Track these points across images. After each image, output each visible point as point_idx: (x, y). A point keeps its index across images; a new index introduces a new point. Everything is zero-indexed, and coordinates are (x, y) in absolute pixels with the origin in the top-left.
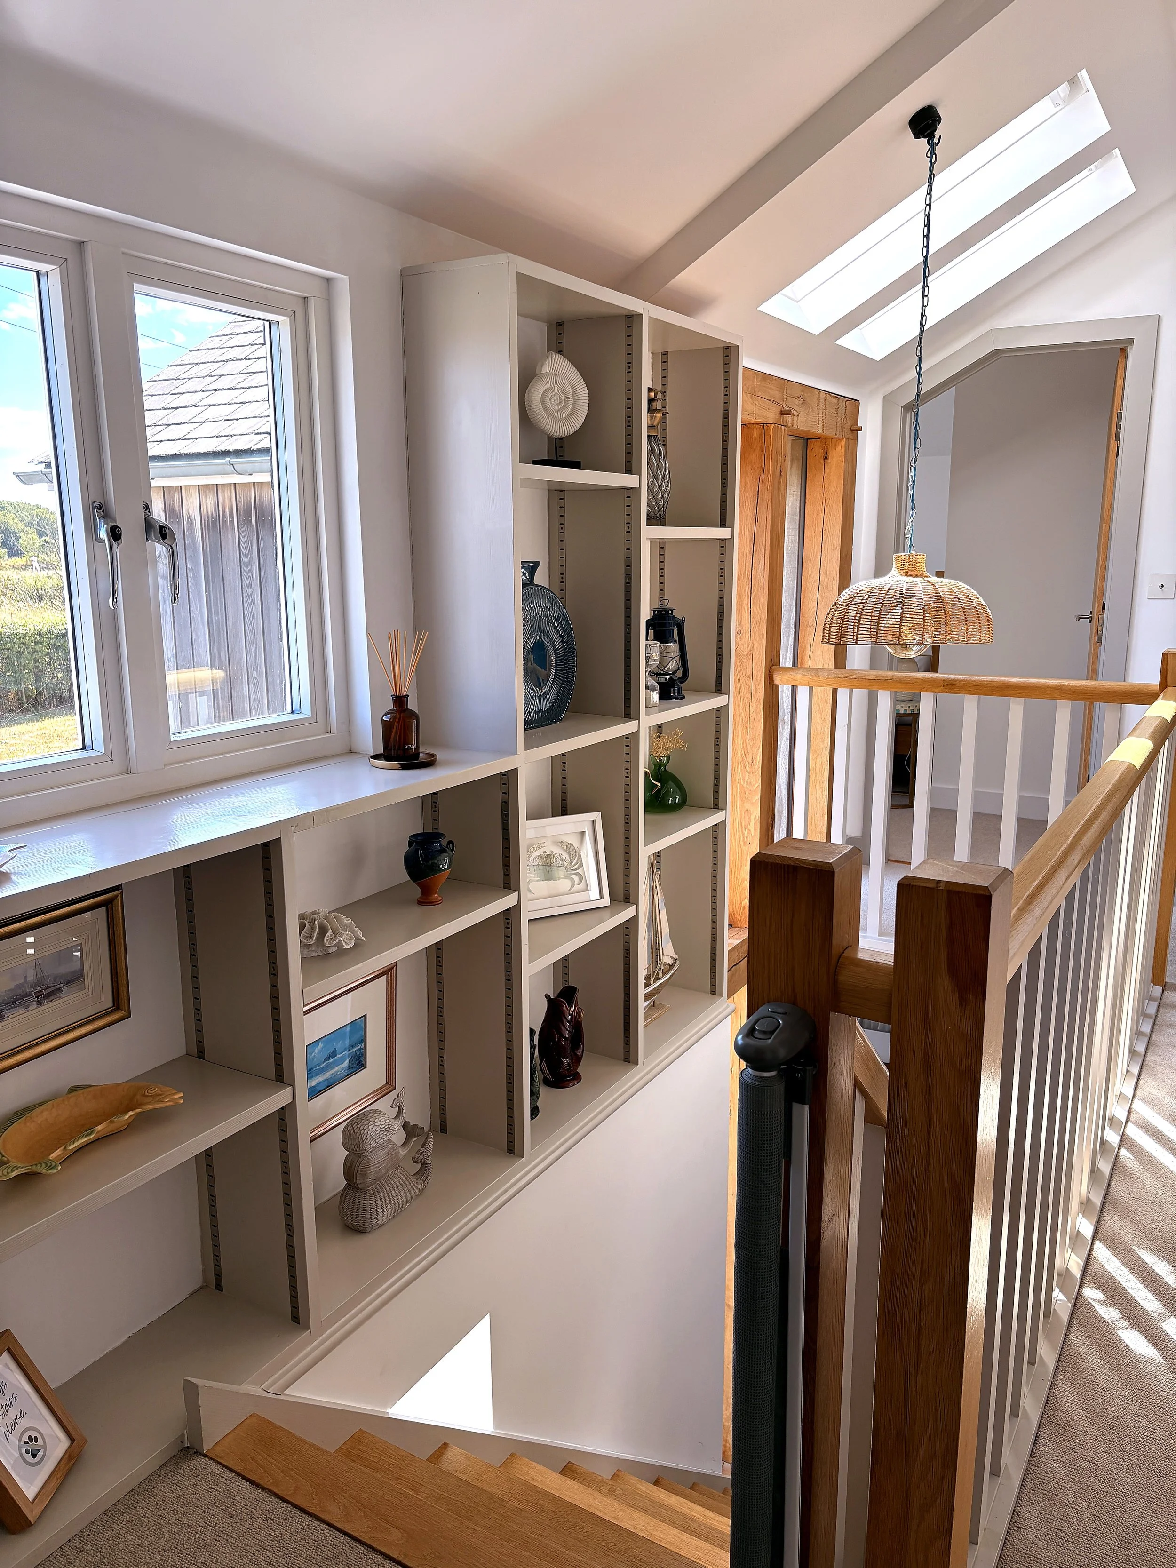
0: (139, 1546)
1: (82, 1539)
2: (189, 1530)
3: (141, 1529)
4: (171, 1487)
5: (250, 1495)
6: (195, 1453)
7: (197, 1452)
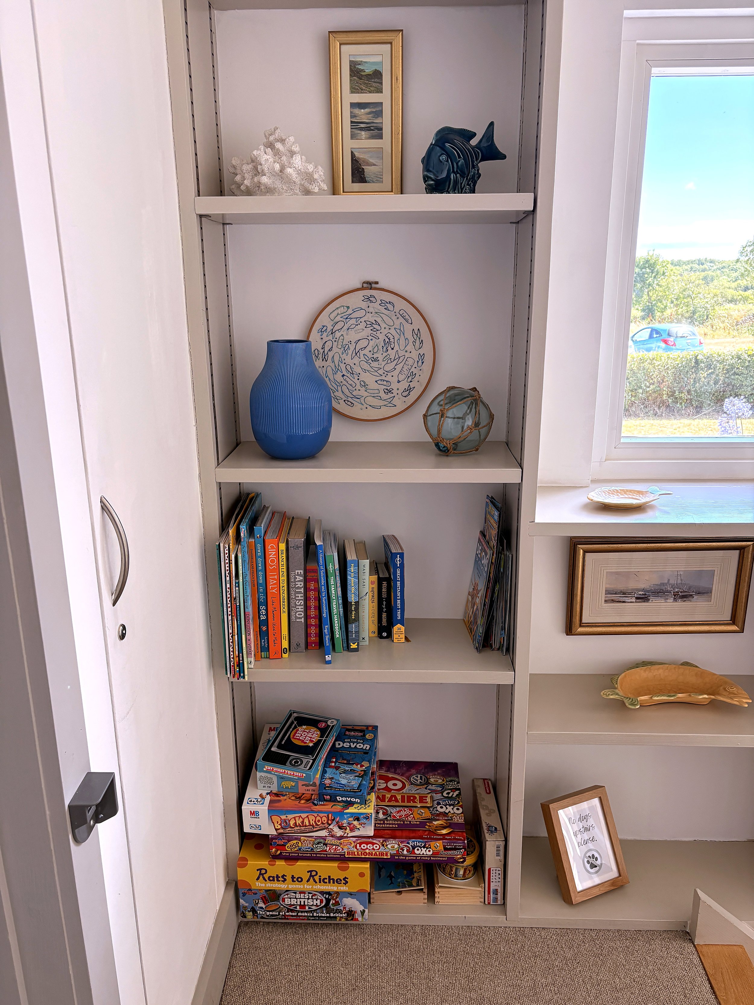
0: (623, 965)
1: (598, 934)
2: (655, 981)
3: (631, 956)
4: (662, 948)
5: (705, 993)
6: (690, 939)
7: (691, 940)
